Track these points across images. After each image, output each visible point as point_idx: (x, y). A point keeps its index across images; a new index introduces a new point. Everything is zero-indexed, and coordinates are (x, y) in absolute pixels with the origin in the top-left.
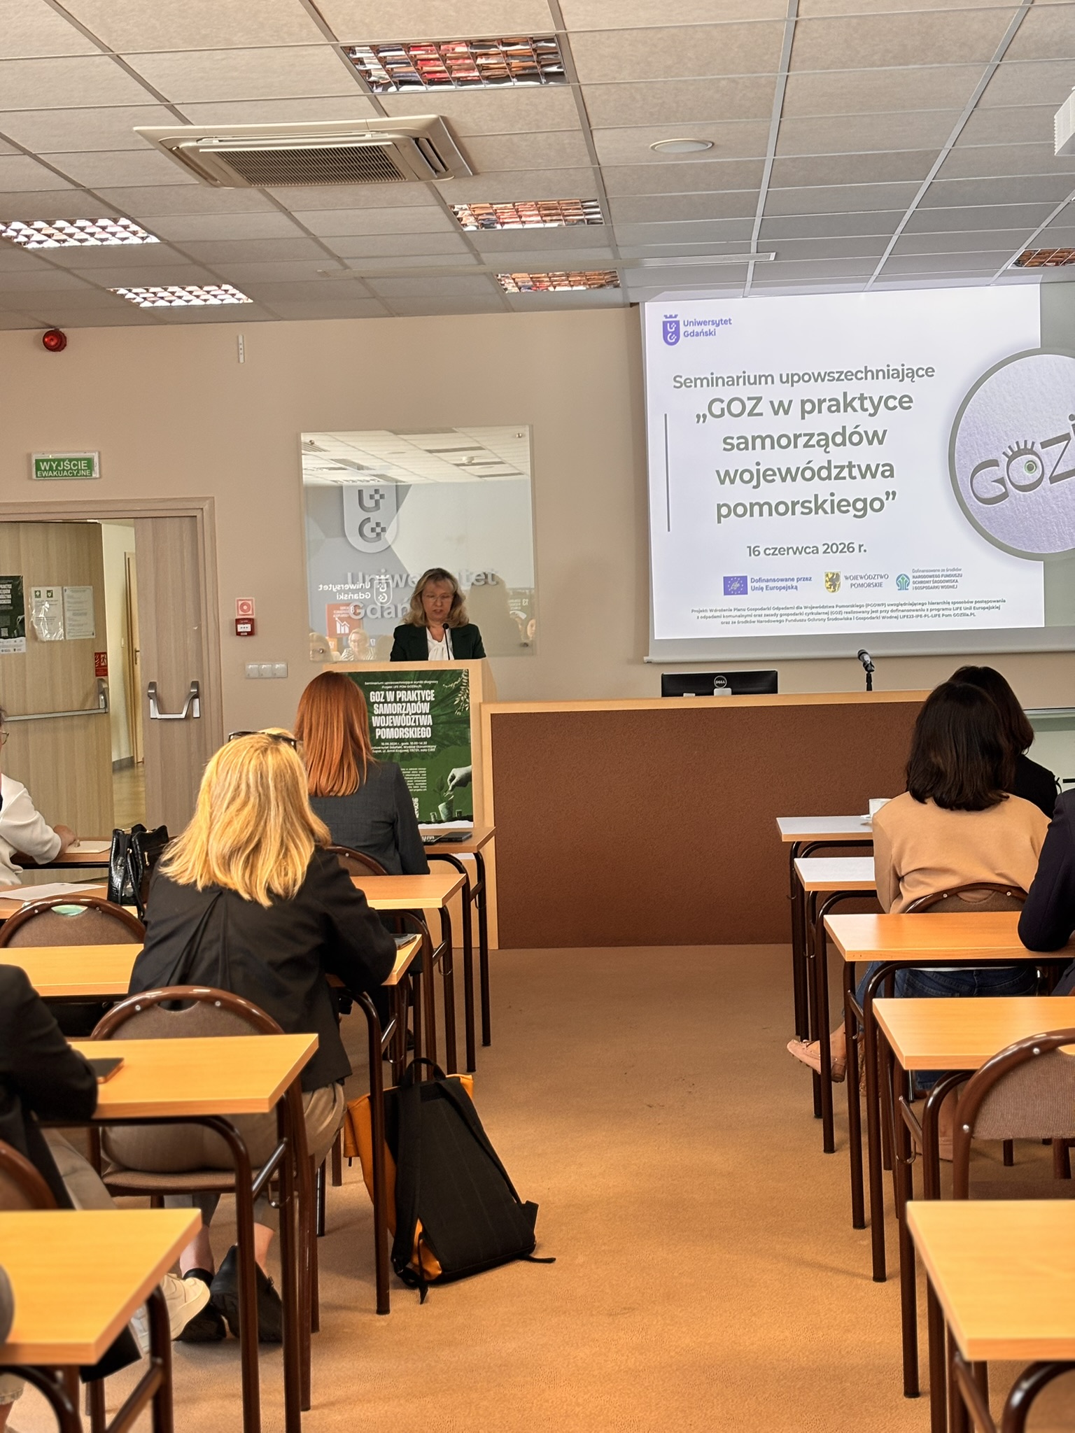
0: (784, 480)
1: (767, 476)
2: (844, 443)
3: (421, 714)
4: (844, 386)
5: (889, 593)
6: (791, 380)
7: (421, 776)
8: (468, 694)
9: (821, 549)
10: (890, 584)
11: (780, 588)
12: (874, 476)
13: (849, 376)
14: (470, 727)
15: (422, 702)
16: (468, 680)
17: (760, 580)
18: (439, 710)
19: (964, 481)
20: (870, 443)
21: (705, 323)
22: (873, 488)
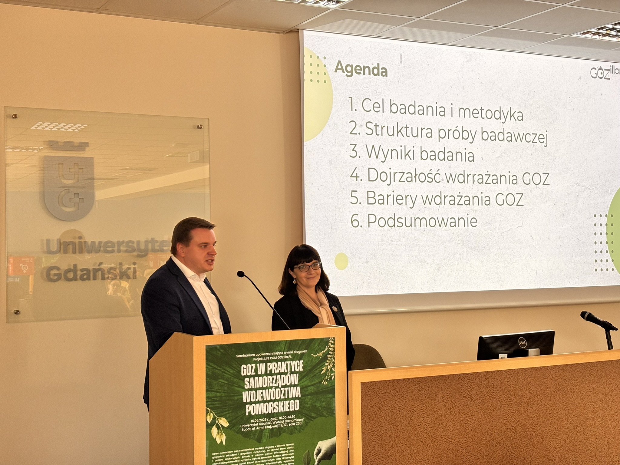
3: (291, 386)
7: (289, 453)
8: (334, 363)
14: (335, 397)
15: (292, 373)
16: (334, 348)
18: (308, 381)
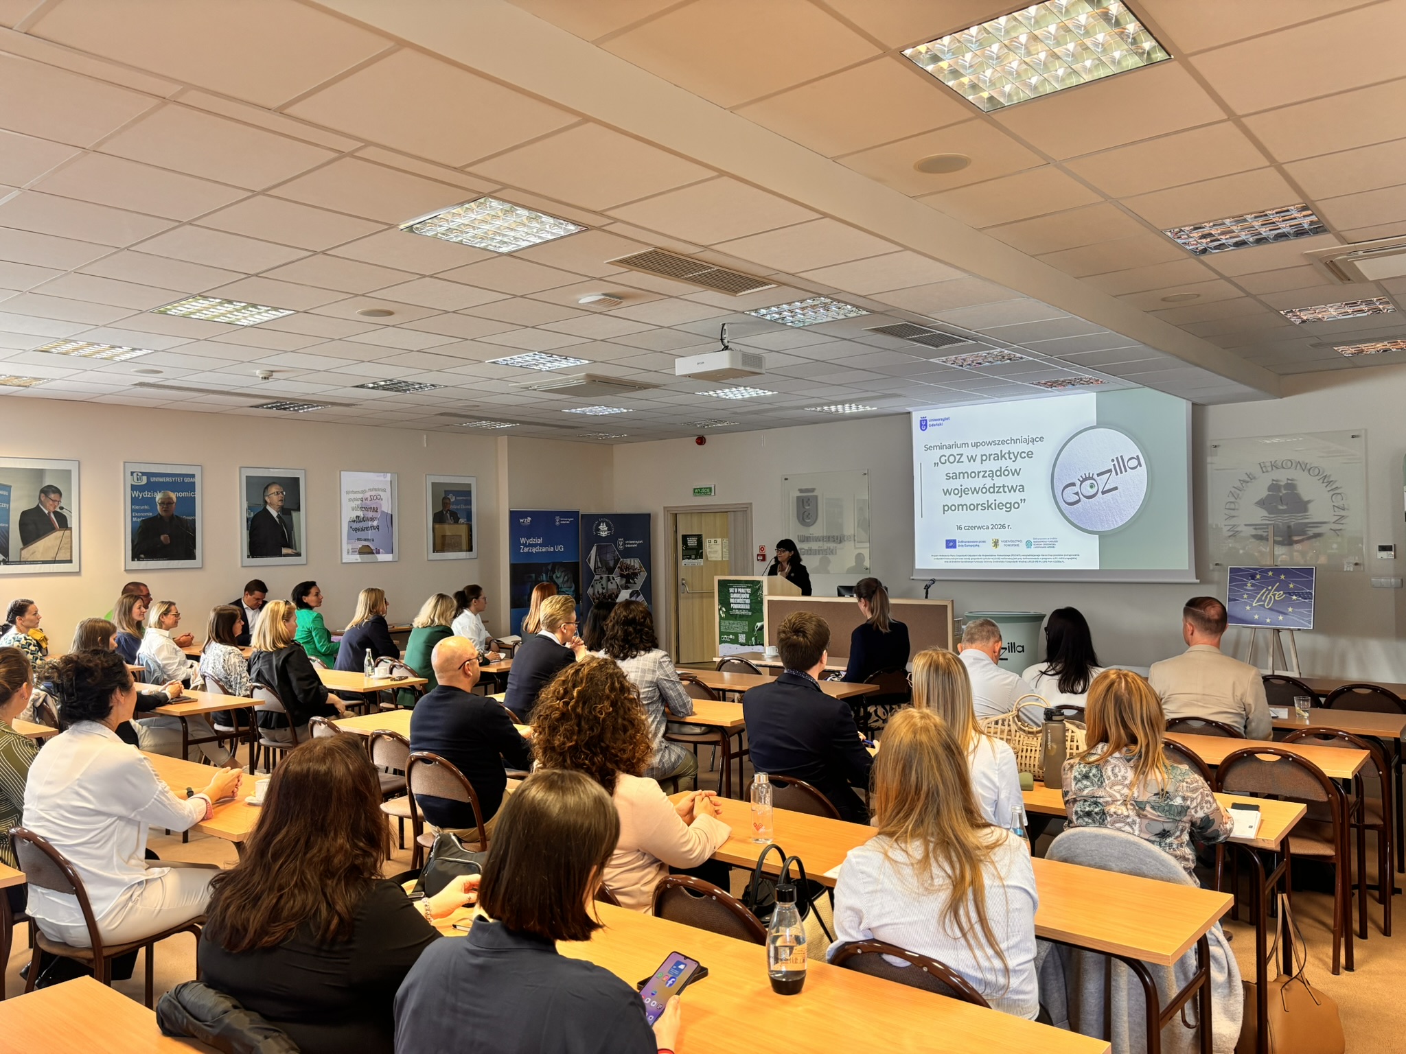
0: (973, 493)
1: (966, 491)
2: (1001, 475)
4: (1001, 447)
5: (1022, 550)
6: (976, 445)
9: (990, 527)
10: (1023, 545)
11: (971, 546)
12: (1015, 491)
13: (1003, 442)
14: (762, 605)
17: (962, 542)
19: (1058, 493)
20: (1013, 475)
21: (938, 420)
22: (1014, 497)
